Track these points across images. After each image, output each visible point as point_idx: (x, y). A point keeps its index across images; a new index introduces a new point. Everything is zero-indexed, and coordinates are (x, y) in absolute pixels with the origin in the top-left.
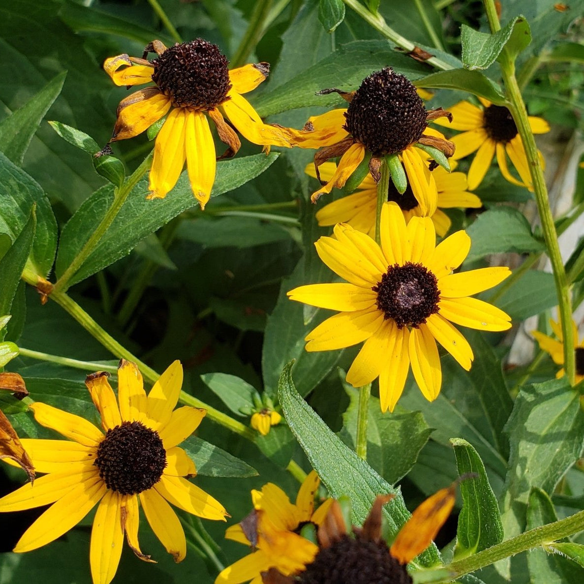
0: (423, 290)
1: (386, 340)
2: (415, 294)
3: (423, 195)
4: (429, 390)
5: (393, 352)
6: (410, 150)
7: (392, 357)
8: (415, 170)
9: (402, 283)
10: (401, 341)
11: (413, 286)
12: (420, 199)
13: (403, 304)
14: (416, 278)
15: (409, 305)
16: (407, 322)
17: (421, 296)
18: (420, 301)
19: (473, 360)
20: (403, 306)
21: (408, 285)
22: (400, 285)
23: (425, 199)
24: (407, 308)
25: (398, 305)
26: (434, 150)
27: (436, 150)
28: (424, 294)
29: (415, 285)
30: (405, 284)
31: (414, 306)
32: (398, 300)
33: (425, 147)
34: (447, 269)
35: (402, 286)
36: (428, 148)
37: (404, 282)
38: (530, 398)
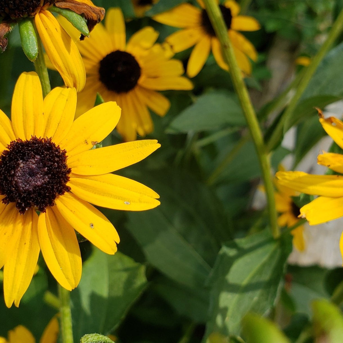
0: (46, 168)
1: (11, 226)
2: (38, 173)
3: (64, 63)
4: (67, 278)
5: (21, 239)
6: (45, 14)
7: (20, 245)
8: (49, 35)
9: (21, 161)
10: (29, 226)
11: (34, 164)
12: (59, 67)
13: (23, 186)
14: (39, 154)
15: (30, 185)
16: (28, 205)
17: (44, 175)
18: (43, 181)
19: (118, 241)
20: (23, 188)
21: (28, 163)
22: (19, 164)
23: (66, 69)
24: (28, 190)
25: (17, 186)
26: (71, 13)
27: (74, 13)
28: (46, 174)
29: (37, 162)
30: (25, 162)
31: (35, 187)
32: (15, 181)
33: (61, 11)
34: (88, 144)
35: (22, 165)
36: (65, 12)
37: (24, 160)
38: (232, 252)
